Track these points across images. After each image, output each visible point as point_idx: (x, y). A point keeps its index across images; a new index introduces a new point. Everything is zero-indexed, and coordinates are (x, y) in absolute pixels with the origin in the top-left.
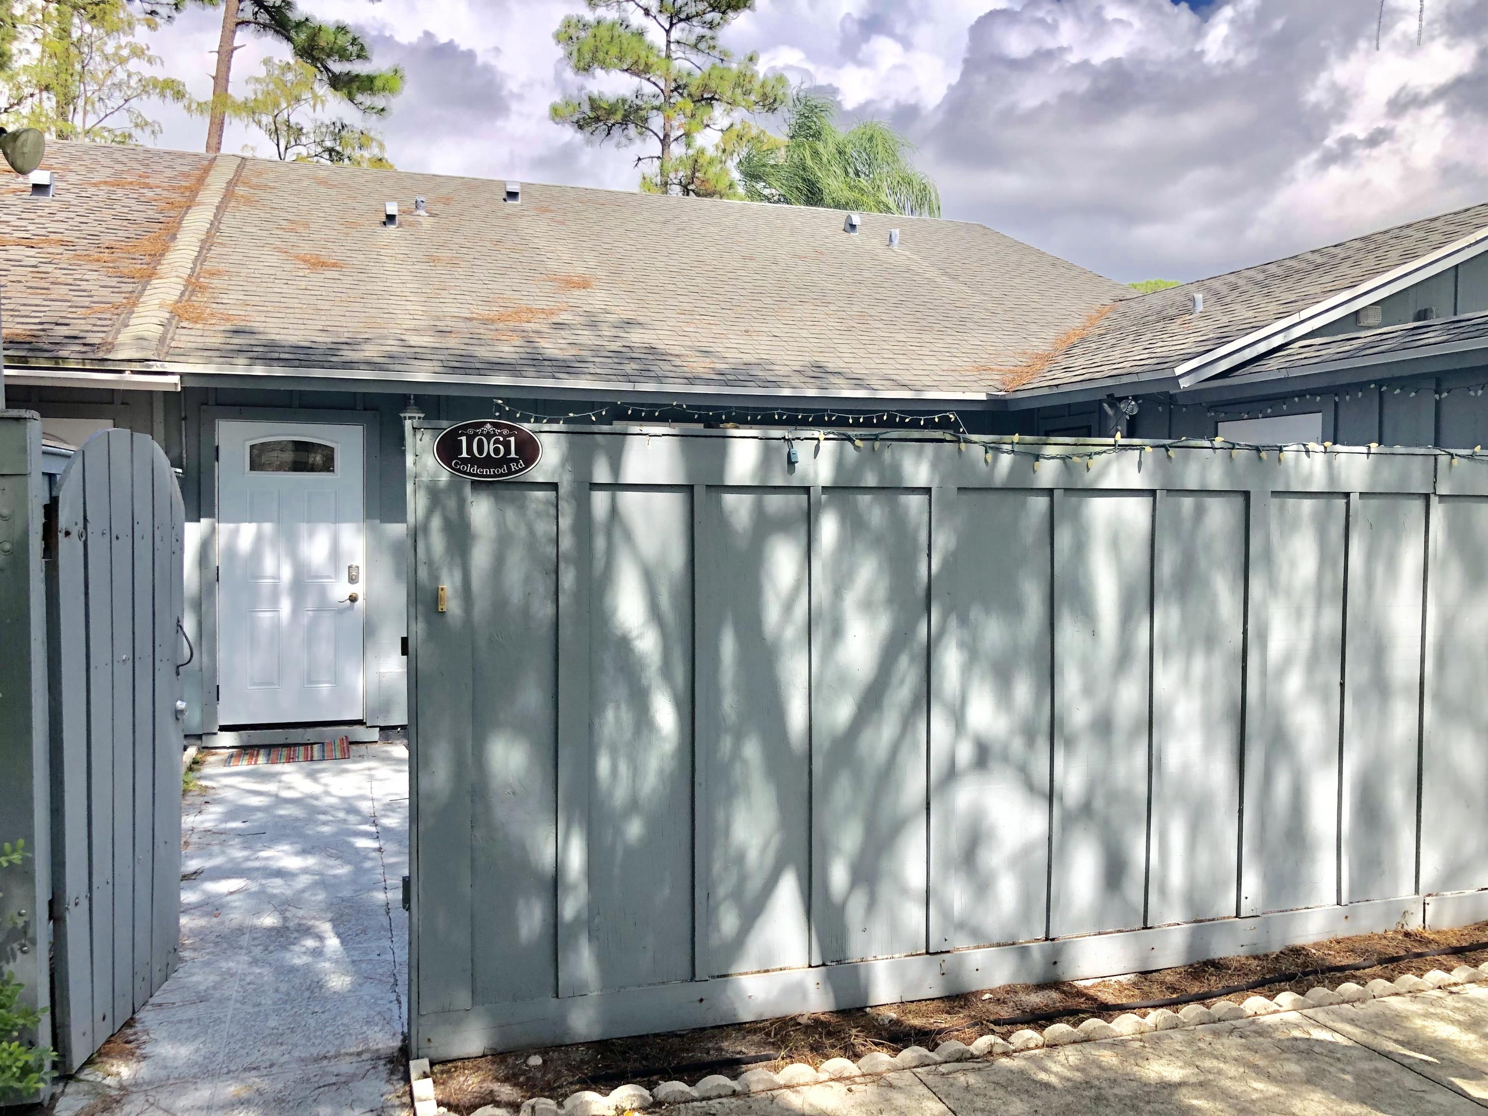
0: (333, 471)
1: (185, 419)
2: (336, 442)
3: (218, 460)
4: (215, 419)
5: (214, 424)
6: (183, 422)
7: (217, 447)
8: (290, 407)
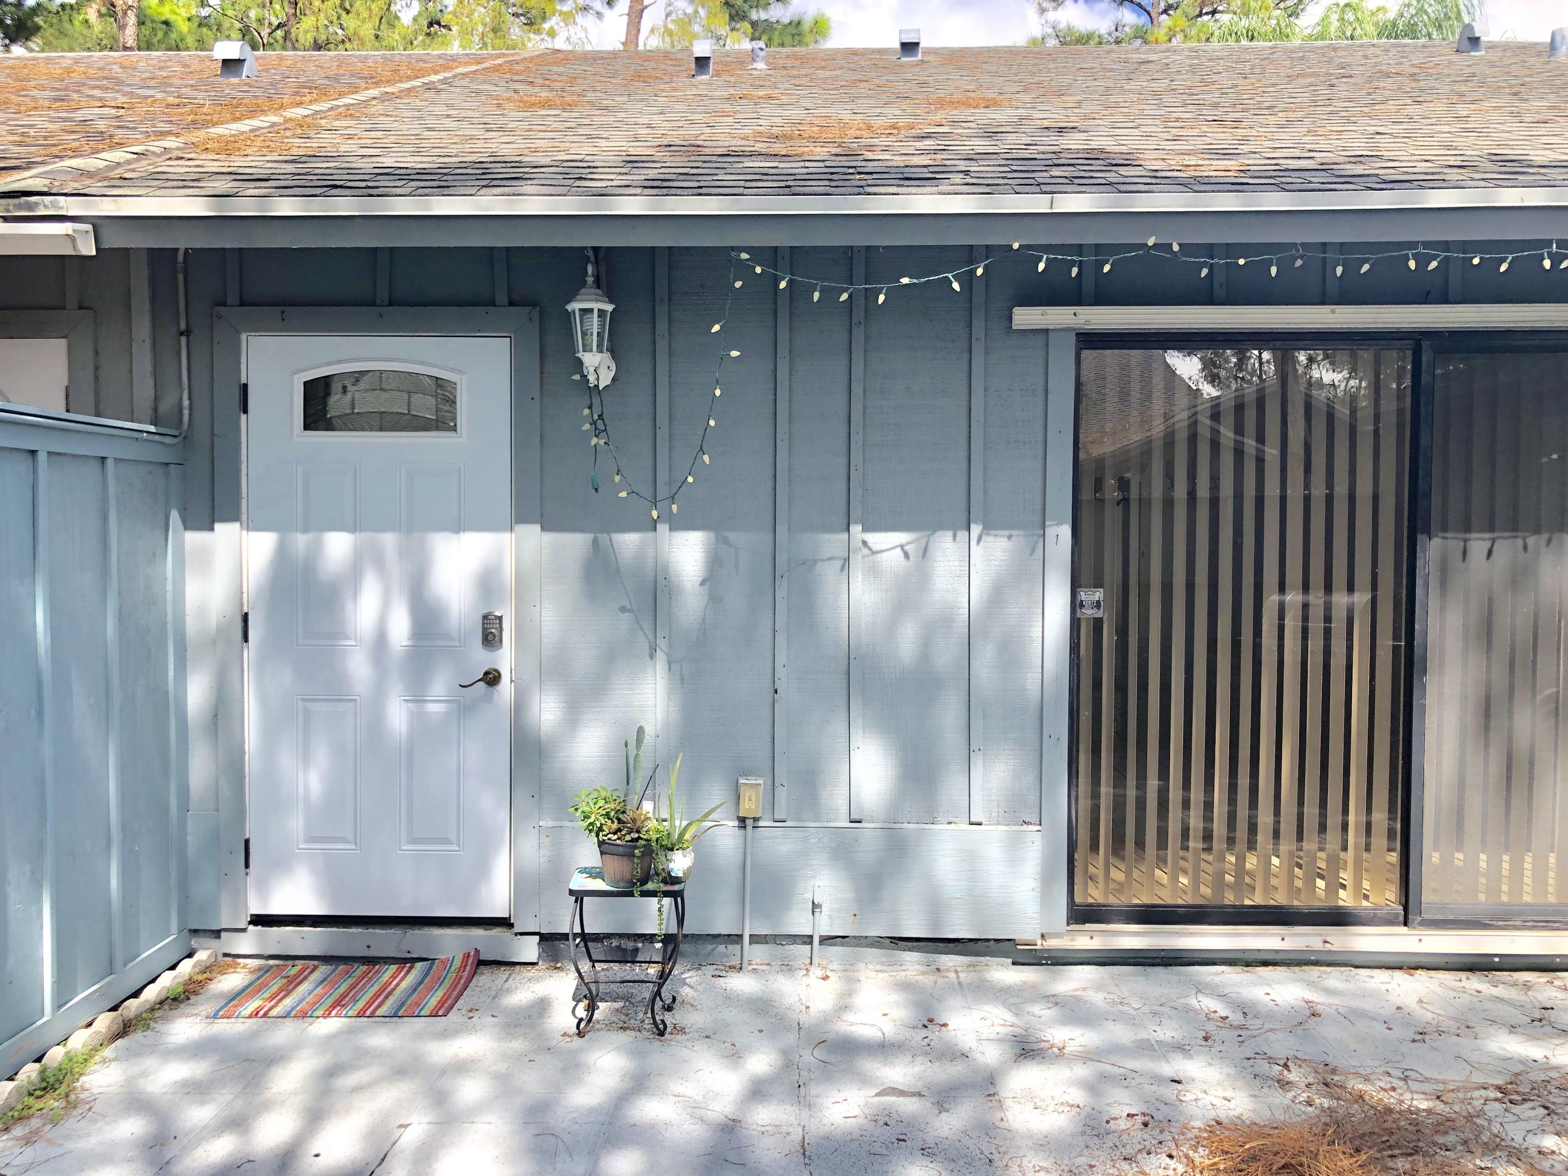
0: (454, 429)
1: (187, 333)
2: (460, 372)
3: (245, 411)
4: (239, 333)
5: (238, 341)
6: (183, 339)
7: (245, 387)
8: (373, 304)
